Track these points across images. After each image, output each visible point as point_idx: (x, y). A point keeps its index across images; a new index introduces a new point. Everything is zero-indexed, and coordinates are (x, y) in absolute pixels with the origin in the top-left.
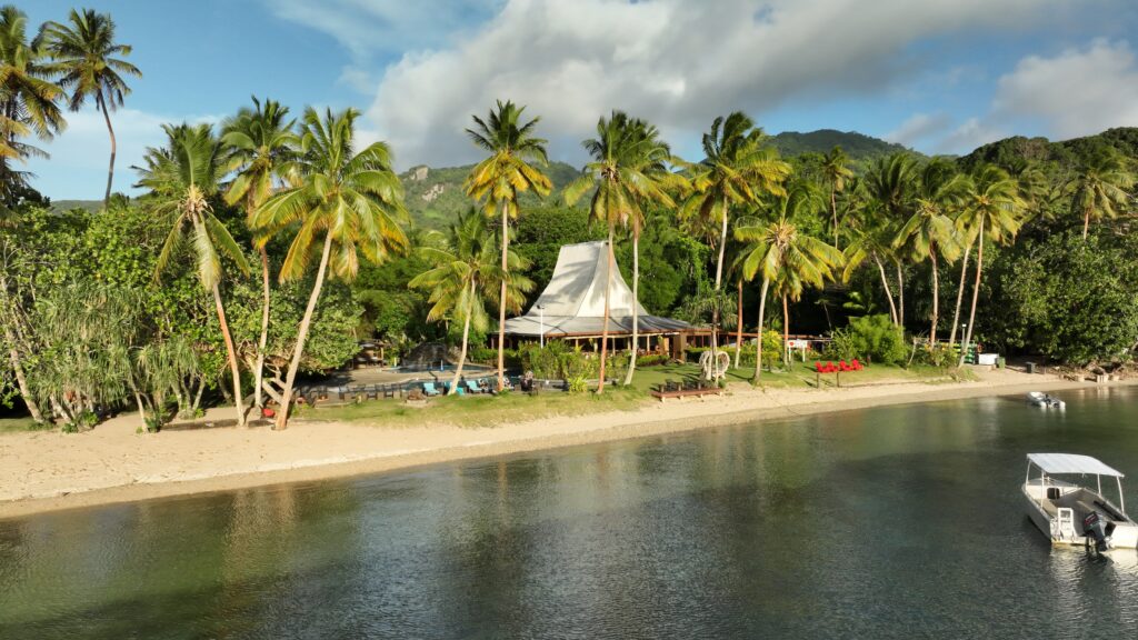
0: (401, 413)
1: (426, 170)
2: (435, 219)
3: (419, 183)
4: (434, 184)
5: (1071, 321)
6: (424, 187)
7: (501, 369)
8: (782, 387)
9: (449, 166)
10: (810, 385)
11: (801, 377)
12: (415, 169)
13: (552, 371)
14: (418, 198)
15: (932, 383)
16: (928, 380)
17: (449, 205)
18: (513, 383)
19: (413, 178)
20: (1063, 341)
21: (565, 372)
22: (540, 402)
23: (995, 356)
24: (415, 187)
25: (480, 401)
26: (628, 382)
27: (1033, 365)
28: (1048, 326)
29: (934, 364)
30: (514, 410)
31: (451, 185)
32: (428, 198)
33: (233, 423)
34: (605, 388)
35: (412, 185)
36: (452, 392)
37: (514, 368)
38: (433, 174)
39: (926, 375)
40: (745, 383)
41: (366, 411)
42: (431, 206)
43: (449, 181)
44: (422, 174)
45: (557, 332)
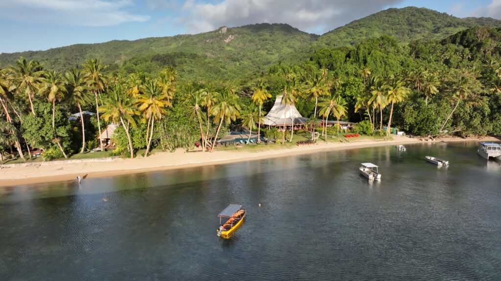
0: (236, 149)
1: (226, 28)
2: (230, 50)
3: (223, 35)
4: (230, 35)
5: (421, 124)
6: (225, 36)
7: (259, 135)
8: (332, 142)
9: (236, 26)
10: (341, 141)
11: (340, 139)
12: (221, 28)
13: (272, 137)
14: (222, 41)
15: (377, 141)
16: (376, 140)
17: (236, 44)
18: (262, 140)
19: (220, 32)
20: (419, 129)
21: (276, 137)
22: (268, 146)
23: (403, 132)
24: (221, 36)
25: (254, 146)
26: (291, 141)
27: (411, 136)
28: (415, 125)
29: (380, 135)
30: (262, 148)
31: (237, 35)
32: (227, 41)
33: (202, 151)
34: (285, 142)
35: (220, 35)
36: (247, 143)
37: (263, 134)
38: (229, 30)
39: (377, 138)
40: (323, 141)
41: (229, 148)
42: (228, 45)
43: (236, 33)
44: (224, 30)
45: (274, 124)
